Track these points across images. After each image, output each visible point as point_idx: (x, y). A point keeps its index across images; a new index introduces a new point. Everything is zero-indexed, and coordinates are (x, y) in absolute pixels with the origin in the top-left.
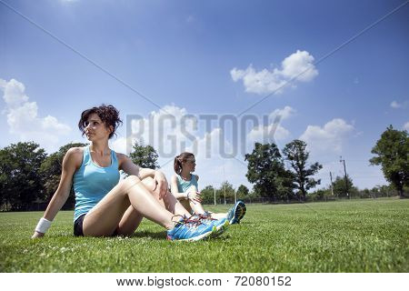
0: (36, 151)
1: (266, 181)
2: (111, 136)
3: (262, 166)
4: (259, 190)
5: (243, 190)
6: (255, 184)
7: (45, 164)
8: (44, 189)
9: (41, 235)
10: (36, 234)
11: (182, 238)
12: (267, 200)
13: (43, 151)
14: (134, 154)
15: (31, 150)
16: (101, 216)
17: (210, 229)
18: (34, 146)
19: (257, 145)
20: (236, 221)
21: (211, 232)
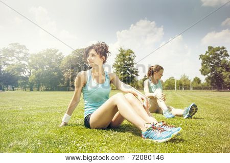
0: (57, 54)
1: (216, 75)
2: (104, 62)
3: (213, 63)
4: (210, 81)
5: (198, 80)
6: (206, 76)
8: (63, 77)
9: (66, 124)
10: (62, 124)
11: (151, 138)
12: (216, 88)
13: (61, 54)
14: (120, 55)
15: (54, 54)
16: (101, 117)
17: (170, 136)
18: (56, 51)
19: (210, 48)
20: (190, 117)
21: (170, 138)
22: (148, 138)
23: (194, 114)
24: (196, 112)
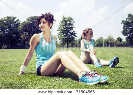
0: (15, 20)
4: (129, 40)
5: (120, 40)
6: (126, 36)
7: (20, 27)
8: (21, 38)
9: (23, 73)
10: (20, 73)
11: (85, 82)
13: (18, 20)
14: (63, 21)
15: (13, 20)
17: (98, 80)
18: (14, 18)
20: (113, 66)
21: (99, 82)
22: (83, 81)
23: (116, 64)
24: (118, 63)
